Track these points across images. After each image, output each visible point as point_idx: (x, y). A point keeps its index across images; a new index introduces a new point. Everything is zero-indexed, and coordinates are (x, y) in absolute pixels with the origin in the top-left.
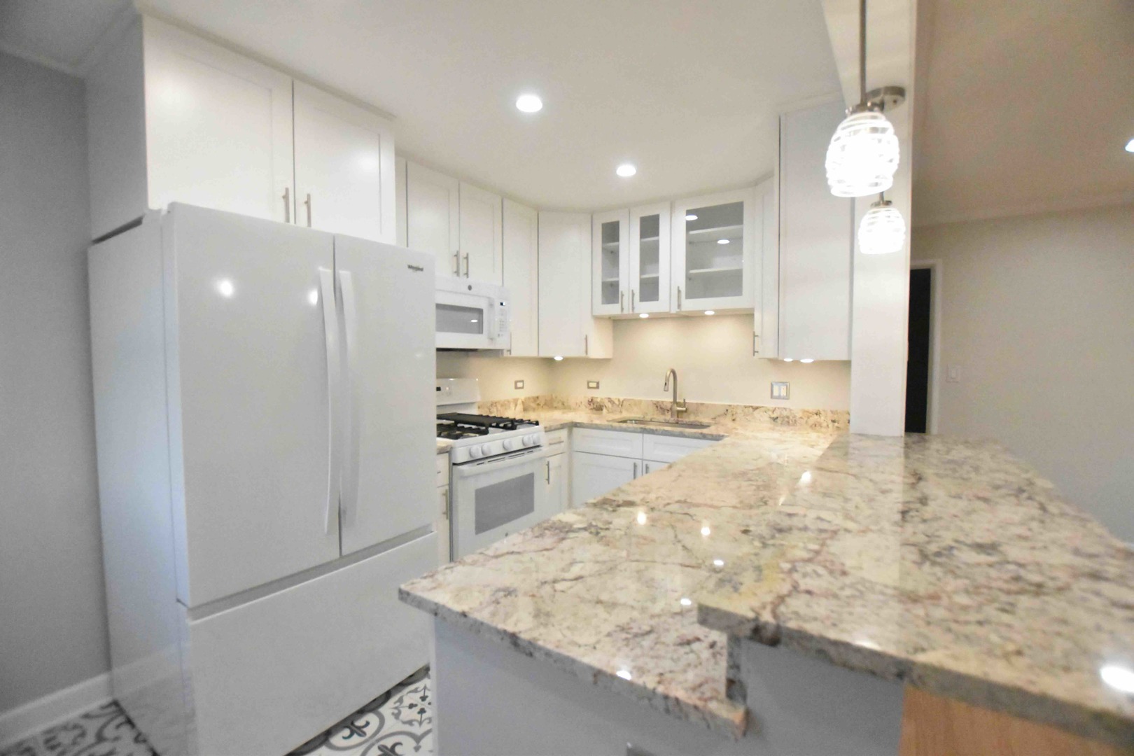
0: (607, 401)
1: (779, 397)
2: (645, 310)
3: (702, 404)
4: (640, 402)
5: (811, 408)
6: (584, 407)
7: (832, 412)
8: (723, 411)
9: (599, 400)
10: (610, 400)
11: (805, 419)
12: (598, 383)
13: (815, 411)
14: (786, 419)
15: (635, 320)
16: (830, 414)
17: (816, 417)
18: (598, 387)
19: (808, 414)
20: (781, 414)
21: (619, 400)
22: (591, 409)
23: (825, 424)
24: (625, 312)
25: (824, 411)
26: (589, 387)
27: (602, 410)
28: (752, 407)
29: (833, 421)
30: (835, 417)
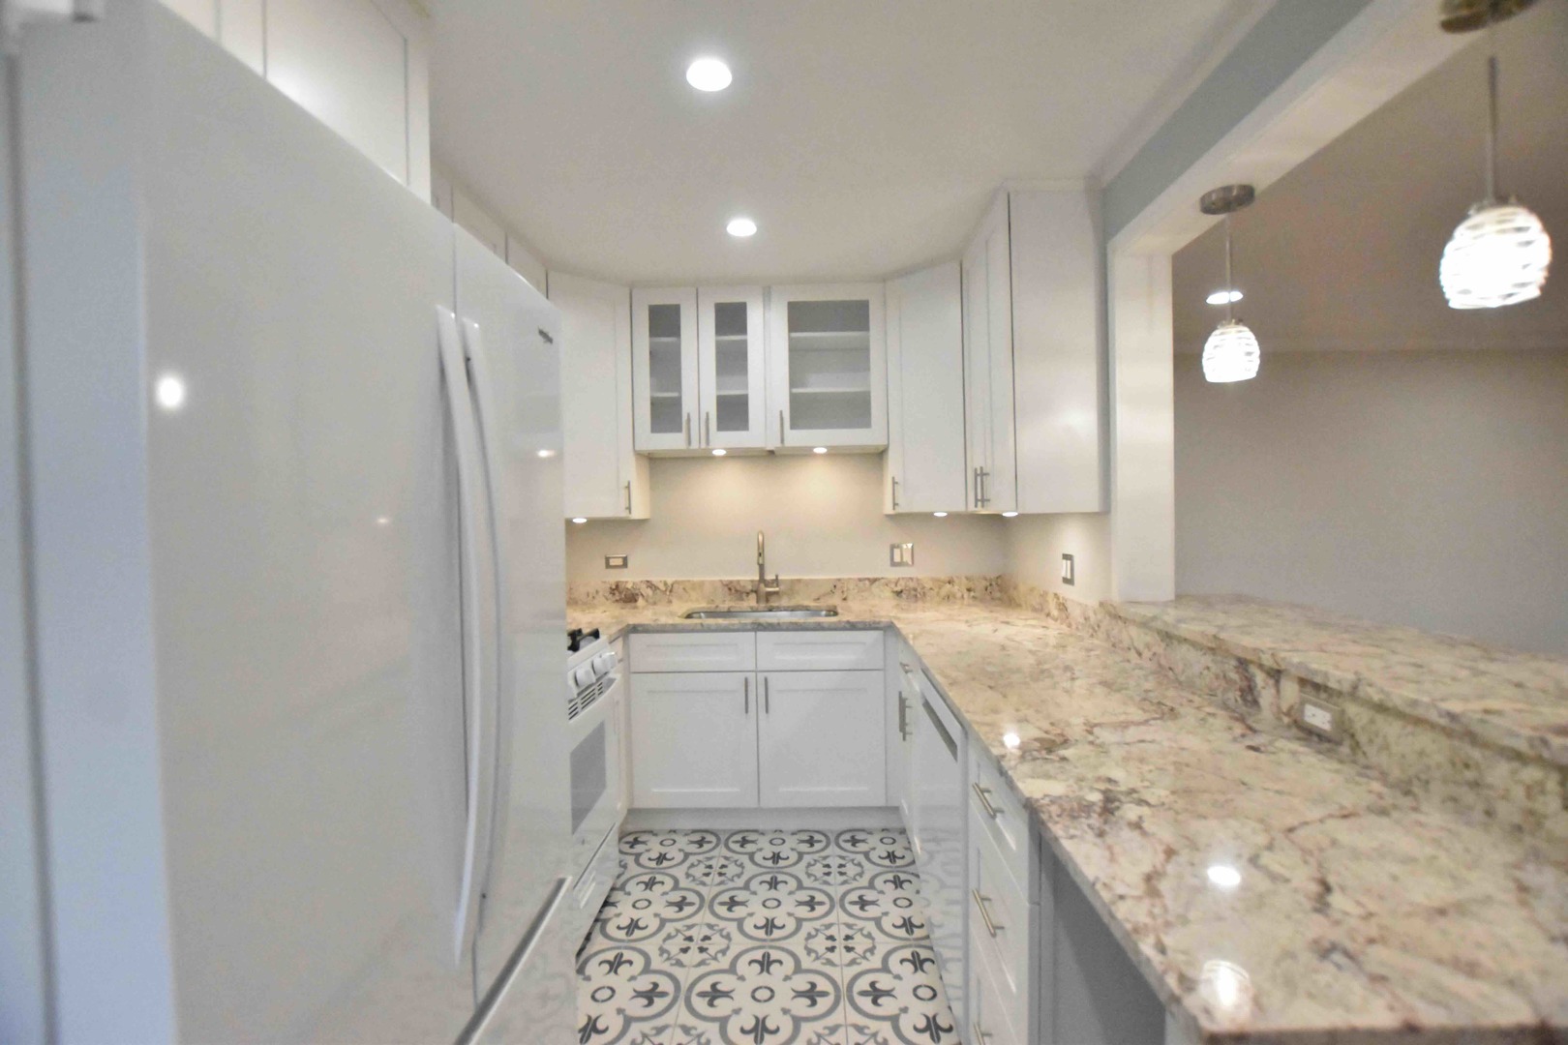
0: (644, 586)
1: (901, 564)
2: (722, 443)
3: (799, 581)
4: (701, 584)
5: (943, 577)
6: (604, 599)
7: (967, 578)
8: (829, 587)
9: (629, 586)
10: (650, 585)
11: (936, 590)
12: (625, 560)
13: (947, 579)
14: (913, 593)
15: (705, 458)
16: (964, 580)
17: (948, 586)
18: (625, 564)
19: (939, 583)
20: (906, 586)
21: (665, 584)
22: (617, 601)
23: (959, 595)
24: (695, 445)
25: (957, 577)
26: (608, 566)
27: (636, 601)
28: (868, 579)
29: (969, 590)
30: (971, 585)
